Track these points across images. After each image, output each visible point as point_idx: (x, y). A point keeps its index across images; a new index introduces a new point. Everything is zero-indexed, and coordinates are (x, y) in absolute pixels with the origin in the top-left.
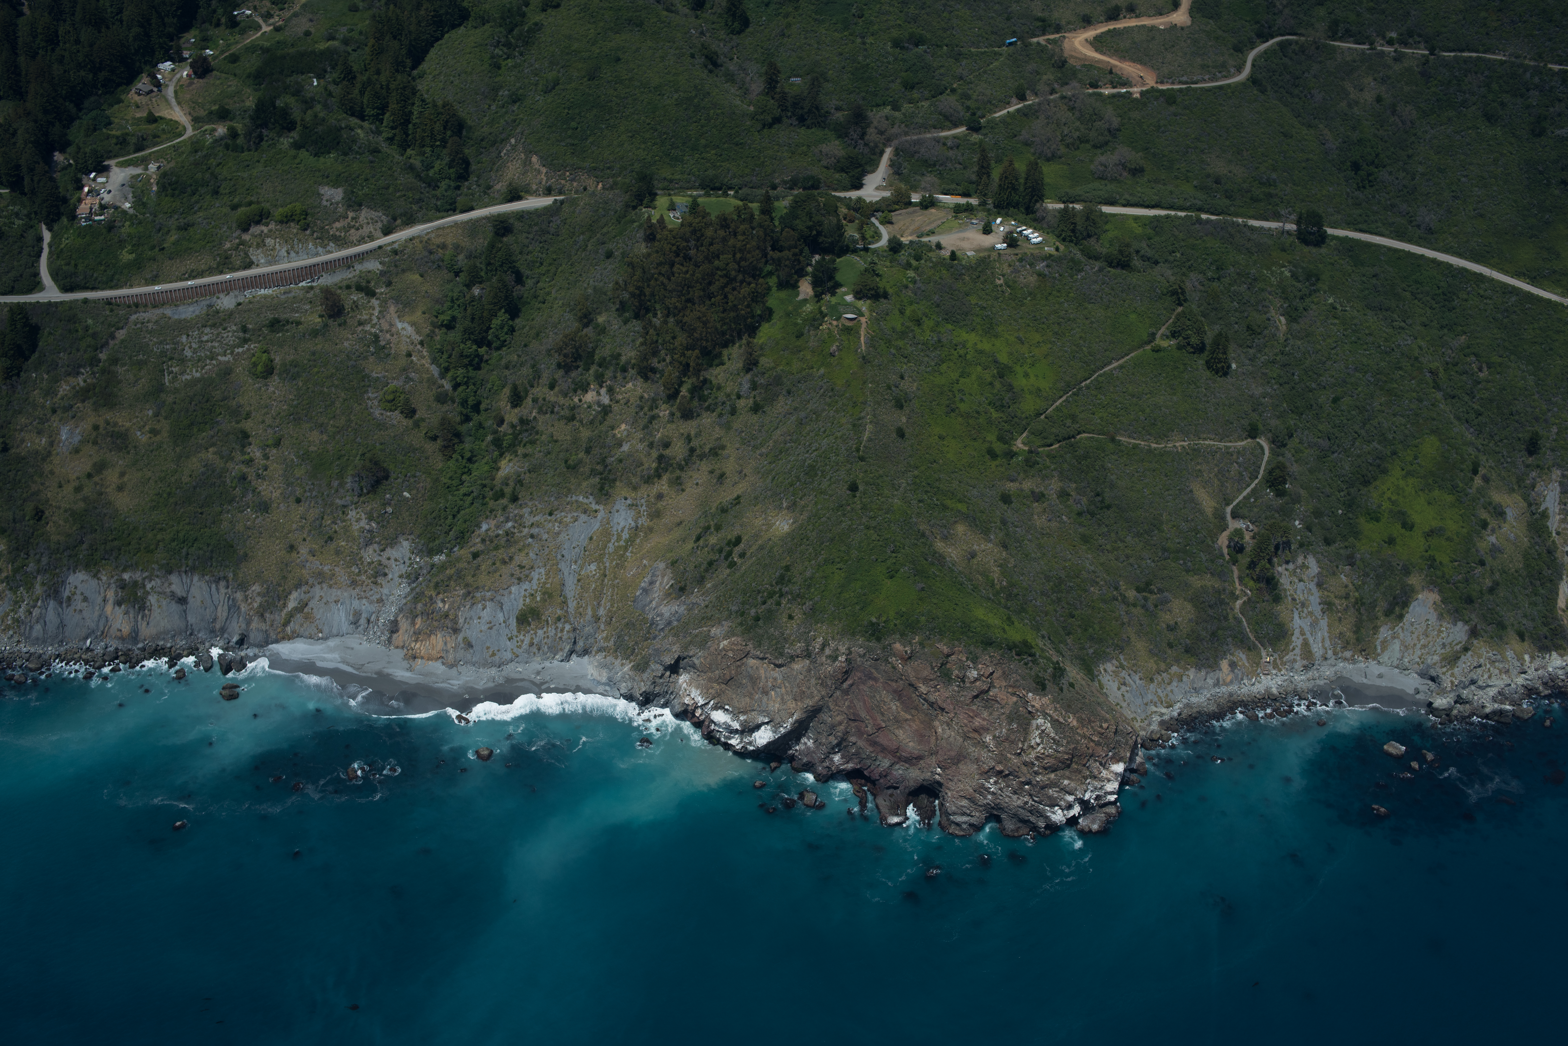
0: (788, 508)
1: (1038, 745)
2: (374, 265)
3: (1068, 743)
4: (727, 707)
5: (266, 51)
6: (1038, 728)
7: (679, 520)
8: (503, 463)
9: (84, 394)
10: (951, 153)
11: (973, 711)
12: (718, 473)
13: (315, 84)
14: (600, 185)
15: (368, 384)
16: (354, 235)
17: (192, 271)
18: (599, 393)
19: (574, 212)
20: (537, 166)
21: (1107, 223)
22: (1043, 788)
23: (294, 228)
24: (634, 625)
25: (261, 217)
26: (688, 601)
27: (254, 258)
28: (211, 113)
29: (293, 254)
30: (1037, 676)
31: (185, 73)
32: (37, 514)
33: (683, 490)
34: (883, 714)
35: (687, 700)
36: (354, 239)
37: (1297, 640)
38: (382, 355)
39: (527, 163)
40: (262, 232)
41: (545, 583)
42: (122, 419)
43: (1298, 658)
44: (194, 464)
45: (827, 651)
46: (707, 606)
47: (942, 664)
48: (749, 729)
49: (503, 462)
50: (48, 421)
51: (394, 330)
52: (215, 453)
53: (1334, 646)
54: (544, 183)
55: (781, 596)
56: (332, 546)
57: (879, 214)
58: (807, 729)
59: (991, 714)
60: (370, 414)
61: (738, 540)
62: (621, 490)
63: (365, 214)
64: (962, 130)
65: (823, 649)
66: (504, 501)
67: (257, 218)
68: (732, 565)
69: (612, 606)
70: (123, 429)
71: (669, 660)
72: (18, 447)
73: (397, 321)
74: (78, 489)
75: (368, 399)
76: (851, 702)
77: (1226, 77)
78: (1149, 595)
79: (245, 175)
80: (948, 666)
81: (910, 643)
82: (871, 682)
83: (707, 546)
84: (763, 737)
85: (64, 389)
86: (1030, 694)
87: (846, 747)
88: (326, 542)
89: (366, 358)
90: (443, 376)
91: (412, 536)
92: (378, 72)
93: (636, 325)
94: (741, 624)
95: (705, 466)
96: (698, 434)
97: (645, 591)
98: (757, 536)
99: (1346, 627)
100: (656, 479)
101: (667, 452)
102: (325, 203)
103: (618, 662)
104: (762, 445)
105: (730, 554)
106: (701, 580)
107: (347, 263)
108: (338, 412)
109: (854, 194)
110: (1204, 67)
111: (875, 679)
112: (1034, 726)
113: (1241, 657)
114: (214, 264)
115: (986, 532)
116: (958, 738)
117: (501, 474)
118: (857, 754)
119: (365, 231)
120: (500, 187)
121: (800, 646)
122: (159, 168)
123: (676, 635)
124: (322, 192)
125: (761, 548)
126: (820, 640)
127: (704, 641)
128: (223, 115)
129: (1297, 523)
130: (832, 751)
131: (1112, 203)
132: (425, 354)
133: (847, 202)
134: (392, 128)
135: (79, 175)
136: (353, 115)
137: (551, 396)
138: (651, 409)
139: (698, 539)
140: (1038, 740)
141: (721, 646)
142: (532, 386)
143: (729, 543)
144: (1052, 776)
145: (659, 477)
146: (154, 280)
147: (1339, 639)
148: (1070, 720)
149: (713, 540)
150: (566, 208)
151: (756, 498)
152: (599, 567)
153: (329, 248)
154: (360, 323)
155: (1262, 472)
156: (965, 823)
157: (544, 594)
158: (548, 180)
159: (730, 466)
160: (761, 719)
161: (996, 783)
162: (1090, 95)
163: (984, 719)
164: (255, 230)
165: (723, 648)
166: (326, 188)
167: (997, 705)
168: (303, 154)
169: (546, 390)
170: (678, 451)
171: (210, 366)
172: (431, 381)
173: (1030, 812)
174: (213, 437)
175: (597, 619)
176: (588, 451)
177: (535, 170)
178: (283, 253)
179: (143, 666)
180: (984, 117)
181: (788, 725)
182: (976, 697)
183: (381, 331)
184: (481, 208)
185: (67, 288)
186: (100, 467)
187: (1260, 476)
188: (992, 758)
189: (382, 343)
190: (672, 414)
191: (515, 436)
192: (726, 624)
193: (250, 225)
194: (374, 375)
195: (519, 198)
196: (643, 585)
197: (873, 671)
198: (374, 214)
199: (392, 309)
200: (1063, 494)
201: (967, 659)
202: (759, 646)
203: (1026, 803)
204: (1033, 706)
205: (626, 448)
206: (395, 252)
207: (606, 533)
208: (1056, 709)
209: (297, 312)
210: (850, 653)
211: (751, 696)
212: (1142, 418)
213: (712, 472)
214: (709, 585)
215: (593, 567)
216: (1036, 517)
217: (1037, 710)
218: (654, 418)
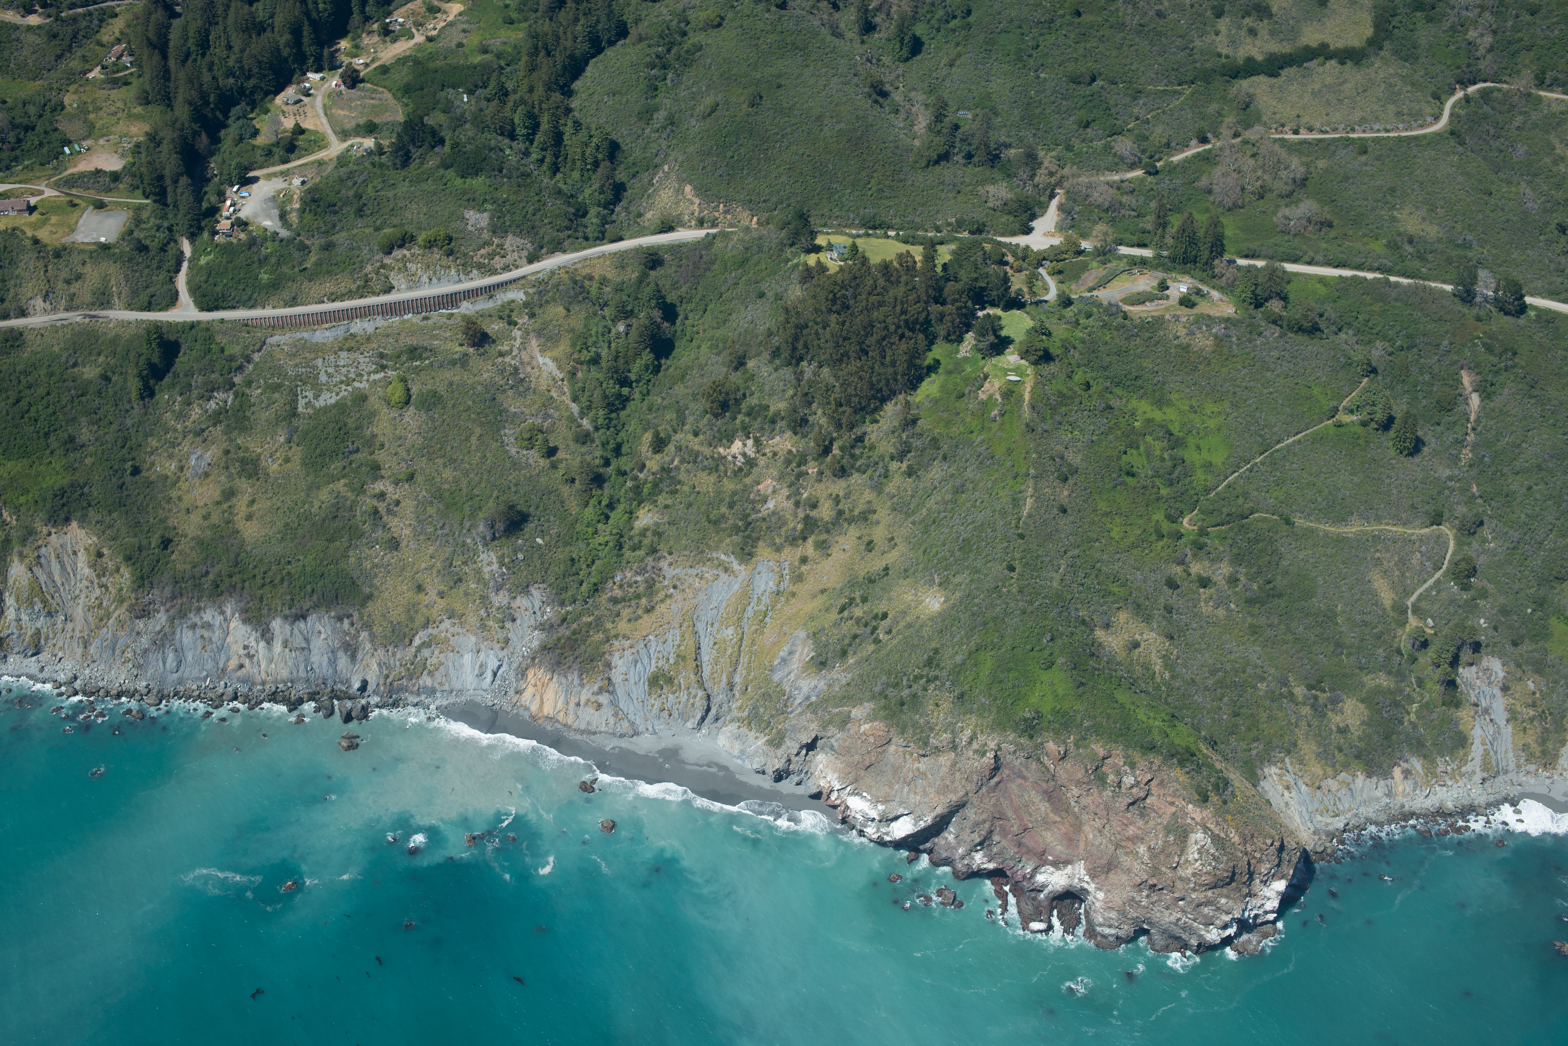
0: (940, 585)
1: (1196, 860)
2: (518, 295)
3: (1228, 860)
4: (865, 794)
5: (417, 62)
6: (1196, 842)
7: (822, 587)
8: (641, 513)
9: (216, 418)
10: (1125, 199)
11: (1127, 819)
12: (866, 539)
13: (466, 100)
14: (755, 219)
15: (505, 418)
16: (498, 262)
17: (332, 294)
18: (745, 445)
19: (726, 247)
20: (689, 197)
21: (1289, 282)
22: (1199, 905)
23: (437, 254)
24: (769, 695)
25: (405, 240)
26: (829, 677)
27: (394, 283)
28: (358, 126)
29: (435, 280)
30: (1199, 786)
31: (334, 83)
32: (163, 542)
33: (829, 555)
34: (1030, 815)
35: (822, 783)
36: (498, 266)
37: (1476, 751)
38: (521, 389)
39: (679, 191)
40: (405, 256)
41: (679, 646)
42: (253, 444)
43: (1478, 770)
44: (324, 495)
45: (975, 746)
46: (848, 684)
47: (1097, 768)
48: (889, 819)
49: (642, 511)
50: (179, 444)
51: (534, 363)
52: (345, 485)
53: (1518, 758)
54: (696, 214)
55: (928, 681)
56: (463, 587)
57: (1047, 263)
58: (948, 823)
59: (1147, 822)
60: (507, 452)
61: (885, 616)
62: (763, 551)
63: (510, 241)
64: (1138, 173)
65: (970, 742)
66: (641, 553)
67: (399, 242)
68: (877, 641)
69: (748, 674)
70: (254, 455)
71: (806, 739)
72: (148, 470)
73: (538, 355)
74: (206, 517)
75: (505, 435)
76: (998, 800)
77: (1422, 126)
78: (1318, 693)
79: (390, 194)
80: (1104, 769)
81: (1064, 743)
82: (1019, 781)
83: (851, 618)
84: (902, 828)
85: (196, 412)
86: (1190, 806)
87: (989, 845)
88: (455, 583)
89: (505, 391)
90: (582, 414)
91: (545, 586)
92: (531, 90)
93: (787, 373)
94: (885, 708)
95: (853, 532)
96: (847, 496)
97: (784, 661)
98: (904, 613)
99: (1531, 739)
100: (801, 541)
101: (814, 513)
102: (470, 228)
103: (752, 734)
104: (913, 513)
105: (875, 628)
106: (844, 653)
107: (489, 291)
108: (474, 448)
109: (1021, 240)
110: (1399, 114)
111: (1025, 778)
112: (1193, 841)
113: (1417, 764)
114: (354, 287)
115: (1148, 619)
116: (1109, 845)
117: (639, 524)
118: (1000, 853)
119: (509, 258)
120: (651, 216)
121: (946, 736)
122: (303, 183)
123: (814, 712)
124: (467, 216)
125: (909, 626)
126: (968, 733)
127: (844, 722)
128: (370, 129)
129: (1482, 621)
130: (973, 849)
131: (1295, 260)
132: (566, 390)
133: (1014, 249)
134: (542, 149)
135: (222, 187)
136: (502, 134)
137: (695, 444)
138: (799, 465)
139: (842, 610)
140: (1196, 856)
141: (862, 729)
142: (675, 432)
143: (876, 617)
144: (1209, 893)
145: (805, 539)
146: (293, 302)
147: (1524, 751)
148: (1232, 835)
149: (858, 612)
150: (719, 244)
151: (906, 571)
152: (736, 631)
153: (471, 275)
154: (501, 354)
155: (1446, 562)
156: (1112, 935)
157: (678, 656)
158: (701, 211)
159: (879, 534)
160: (901, 811)
161: (1148, 896)
162: (1276, 140)
163: (1139, 828)
164: (398, 253)
165: (864, 733)
166: (472, 212)
167: (1153, 814)
168: (450, 173)
169: (690, 437)
170: (825, 512)
171: (345, 392)
172: (571, 419)
173: (1184, 929)
174: (344, 468)
175: (731, 686)
176: (731, 506)
177: (689, 200)
178: (425, 279)
179: (262, 709)
180: (1160, 159)
181: (928, 820)
182: (1133, 804)
183: (522, 363)
184: (631, 237)
185: (205, 307)
186: (229, 494)
187: (1444, 567)
188: (1145, 871)
189: (522, 376)
190: (821, 473)
191: (655, 485)
192: (869, 706)
193: (393, 248)
194: (512, 409)
195: (671, 229)
196: (781, 654)
197: (1023, 769)
198: (519, 241)
199: (534, 342)
200: (1233, 580)
201: (1125, 764)
202: (903, 733)
203: (1179, 920)
204: (1193, 819)
205: (771, 504)
206: (541, 282)
207: (746, 596)
208: (1218, 824)
209: (437, 339)
210: (1000, 749)
211: (891, 786)
212: (1319, 499)
213: (860, 538)
214: (851, 661)
215: (730, 631)
216: (1202, 604)
217: (1197, 824)
218: (800, 475)
